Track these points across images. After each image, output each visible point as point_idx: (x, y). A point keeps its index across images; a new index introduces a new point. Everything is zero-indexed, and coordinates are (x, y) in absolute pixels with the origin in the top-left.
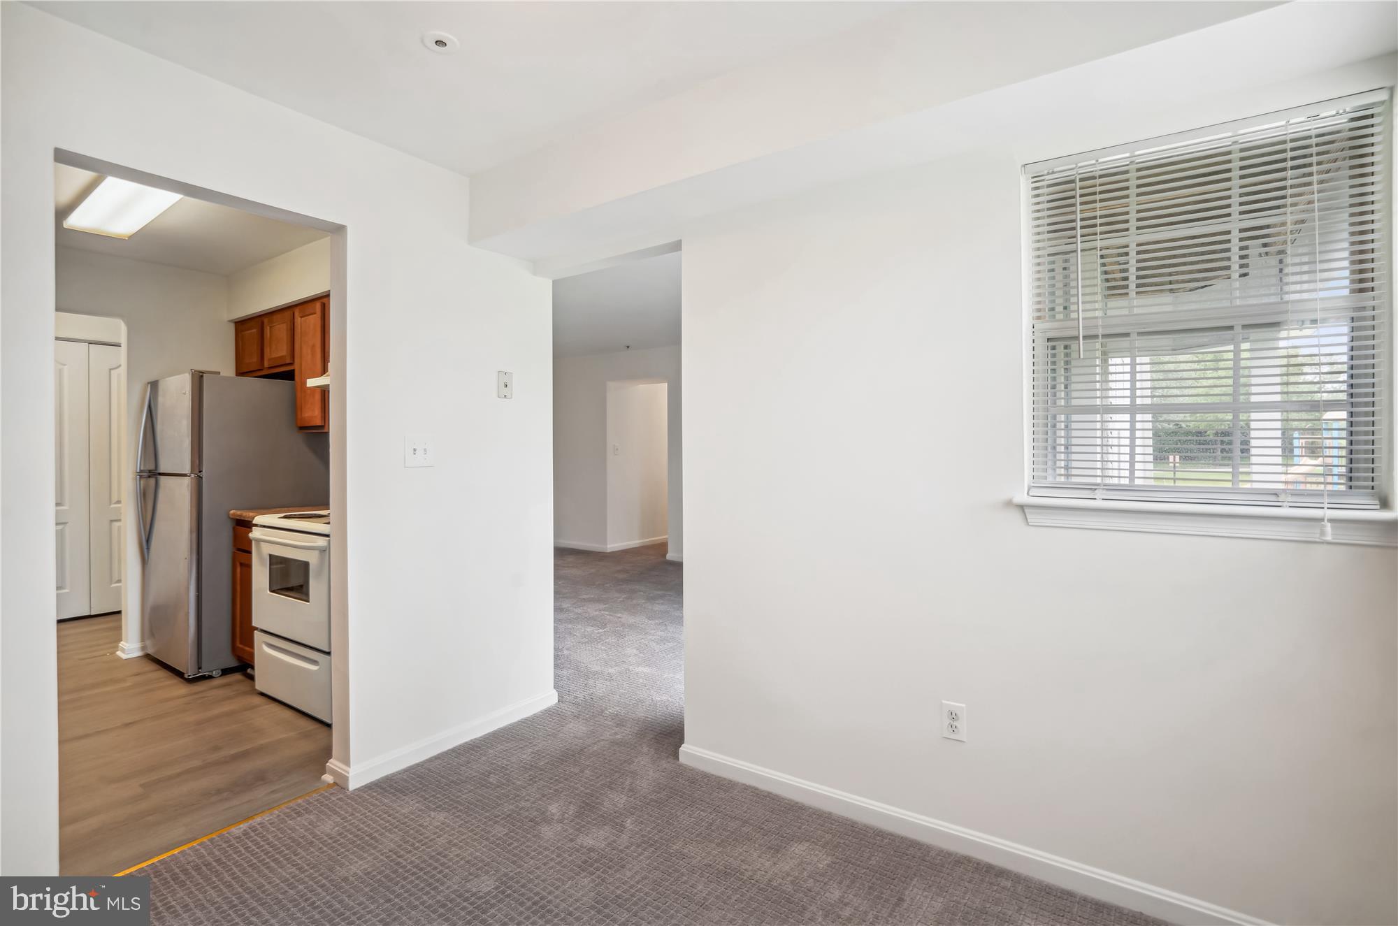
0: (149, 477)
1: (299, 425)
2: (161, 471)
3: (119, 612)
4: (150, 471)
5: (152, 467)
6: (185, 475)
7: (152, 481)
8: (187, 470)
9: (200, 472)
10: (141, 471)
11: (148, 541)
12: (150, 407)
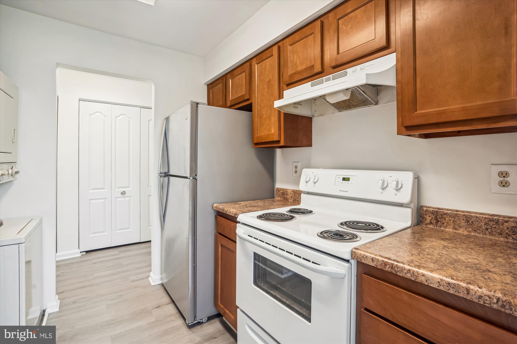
0: (165, 177)
1: (256, 142)
2: (171, 174)
3: (150, 241)
4: (165, 173)
5: (166, 171)
6: (186, 178)
7: (166, 178)
8: (188, 175)
9: (196, 175)
10: (161, 173)
11: (164, 216)
12: (165, 133)
